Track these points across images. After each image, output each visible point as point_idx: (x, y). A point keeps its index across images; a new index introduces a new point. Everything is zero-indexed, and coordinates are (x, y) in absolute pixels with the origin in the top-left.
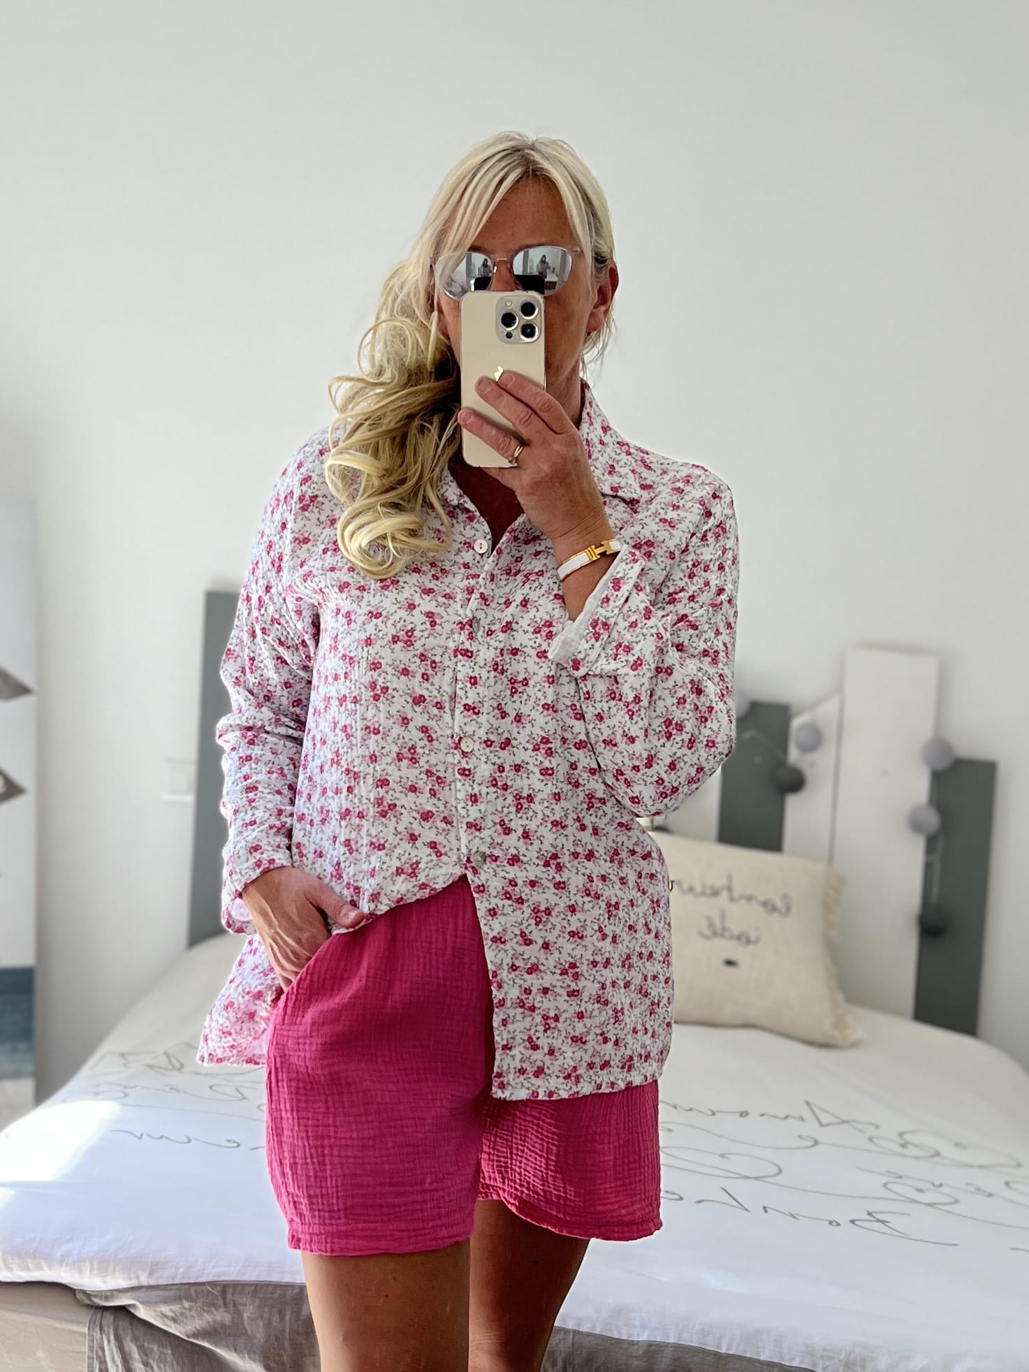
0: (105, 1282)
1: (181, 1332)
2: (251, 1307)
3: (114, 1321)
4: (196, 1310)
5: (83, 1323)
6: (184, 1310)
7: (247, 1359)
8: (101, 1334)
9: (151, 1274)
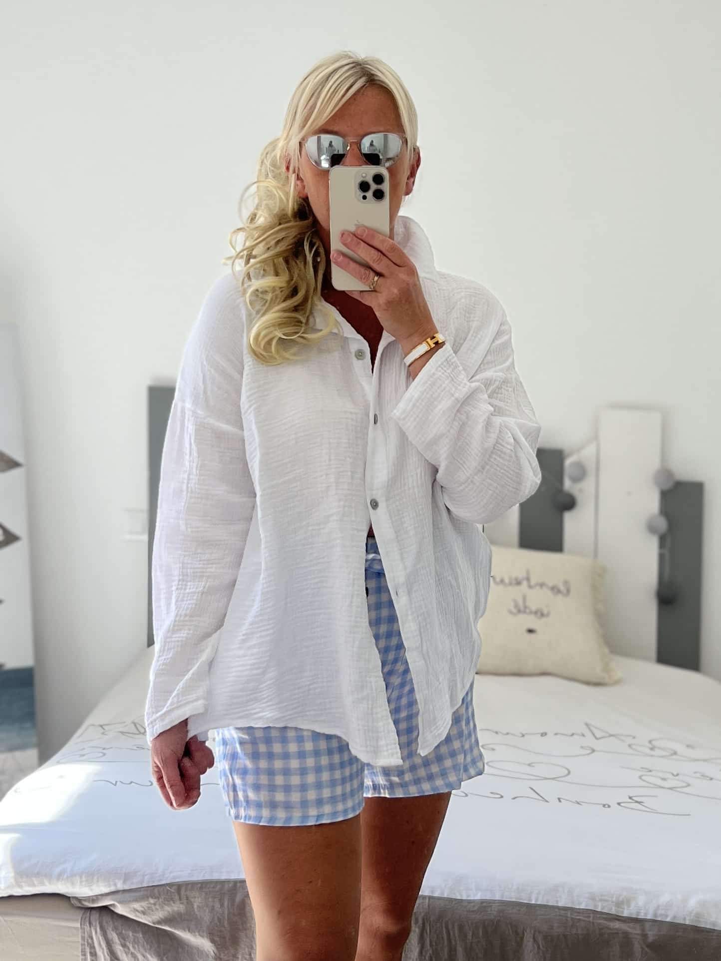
0: (91, 890)
1: (149, 921)
2: (200, 900)
3: (100, 916)
4: (160, 904)
5: (76, 920)
6: (150, 905)
7: (198, 936)
8: (90, 927)
9: (124, 882)
